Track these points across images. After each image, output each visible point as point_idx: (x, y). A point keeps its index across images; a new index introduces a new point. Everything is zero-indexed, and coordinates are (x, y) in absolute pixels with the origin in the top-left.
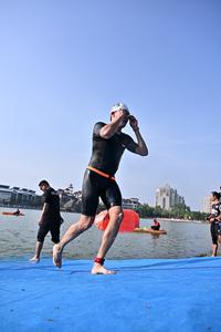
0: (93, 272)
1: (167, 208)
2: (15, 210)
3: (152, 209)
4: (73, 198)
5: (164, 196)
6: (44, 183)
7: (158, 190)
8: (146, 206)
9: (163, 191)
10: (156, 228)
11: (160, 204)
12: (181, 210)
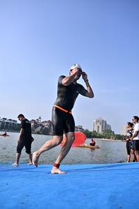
0: (53, 172)
1: (100, 132)
2: (4, 133)
3: (91, 133)
4: (41, 125)
5: (99, 124)
6: (21, 116)
7: (95, 121)
8: (87, 131)
9: (97, 121)
10: (93, 144)
11: (96, 130)
12: (108, 133)
